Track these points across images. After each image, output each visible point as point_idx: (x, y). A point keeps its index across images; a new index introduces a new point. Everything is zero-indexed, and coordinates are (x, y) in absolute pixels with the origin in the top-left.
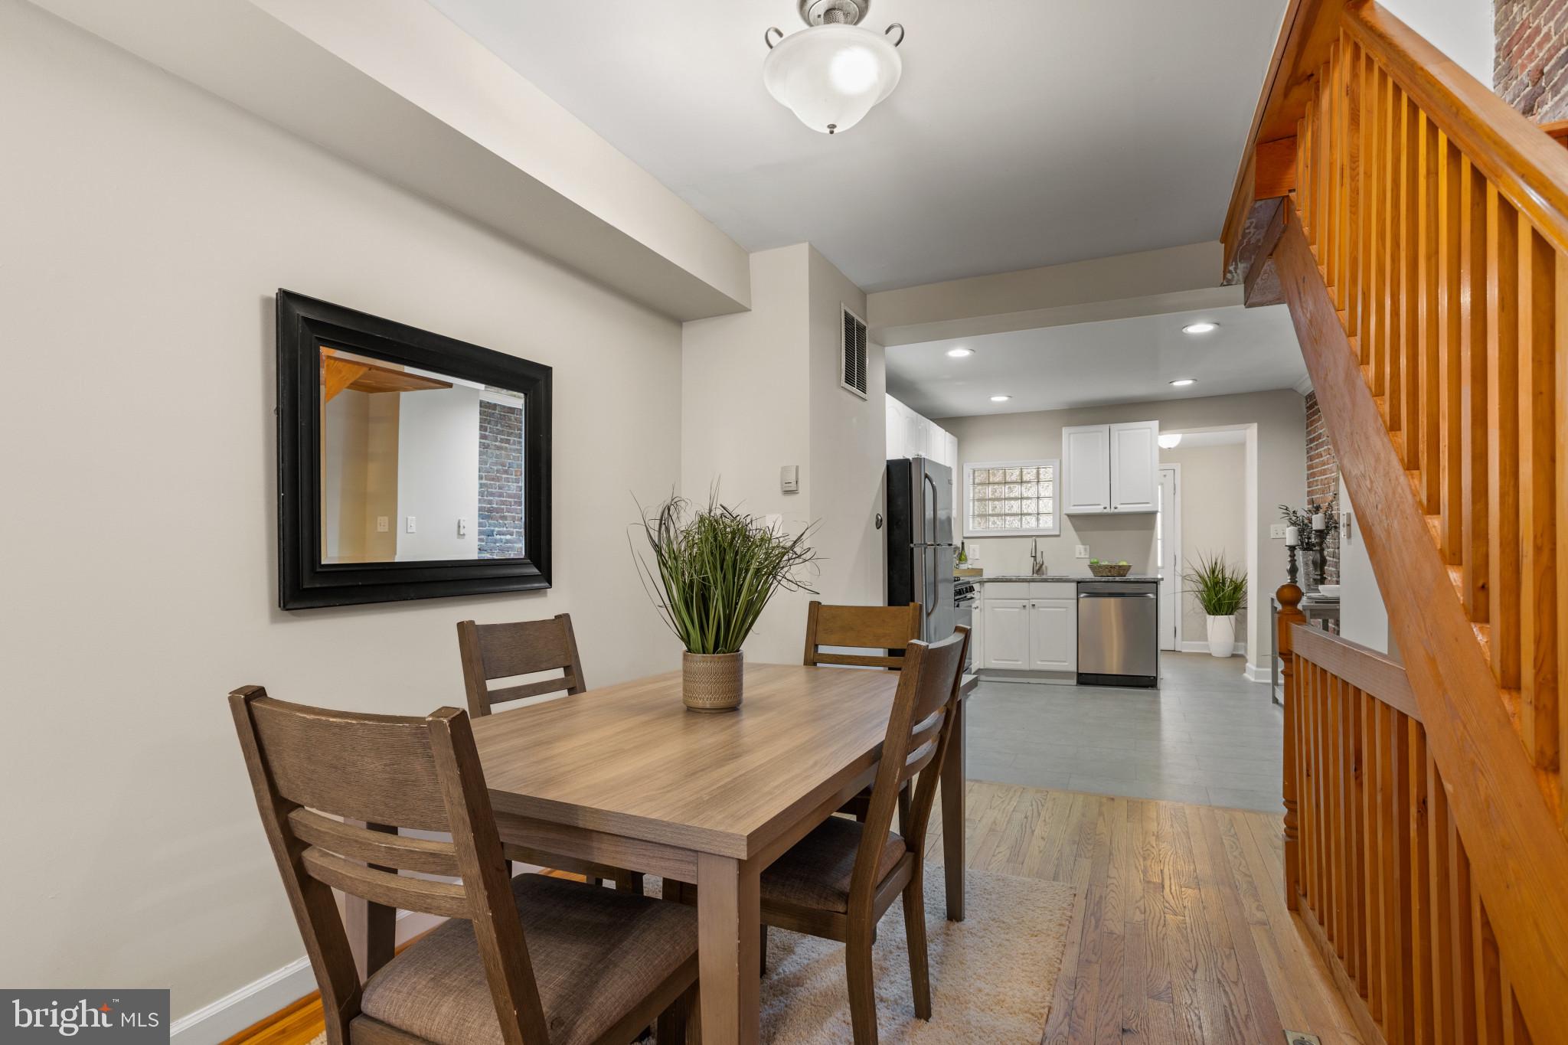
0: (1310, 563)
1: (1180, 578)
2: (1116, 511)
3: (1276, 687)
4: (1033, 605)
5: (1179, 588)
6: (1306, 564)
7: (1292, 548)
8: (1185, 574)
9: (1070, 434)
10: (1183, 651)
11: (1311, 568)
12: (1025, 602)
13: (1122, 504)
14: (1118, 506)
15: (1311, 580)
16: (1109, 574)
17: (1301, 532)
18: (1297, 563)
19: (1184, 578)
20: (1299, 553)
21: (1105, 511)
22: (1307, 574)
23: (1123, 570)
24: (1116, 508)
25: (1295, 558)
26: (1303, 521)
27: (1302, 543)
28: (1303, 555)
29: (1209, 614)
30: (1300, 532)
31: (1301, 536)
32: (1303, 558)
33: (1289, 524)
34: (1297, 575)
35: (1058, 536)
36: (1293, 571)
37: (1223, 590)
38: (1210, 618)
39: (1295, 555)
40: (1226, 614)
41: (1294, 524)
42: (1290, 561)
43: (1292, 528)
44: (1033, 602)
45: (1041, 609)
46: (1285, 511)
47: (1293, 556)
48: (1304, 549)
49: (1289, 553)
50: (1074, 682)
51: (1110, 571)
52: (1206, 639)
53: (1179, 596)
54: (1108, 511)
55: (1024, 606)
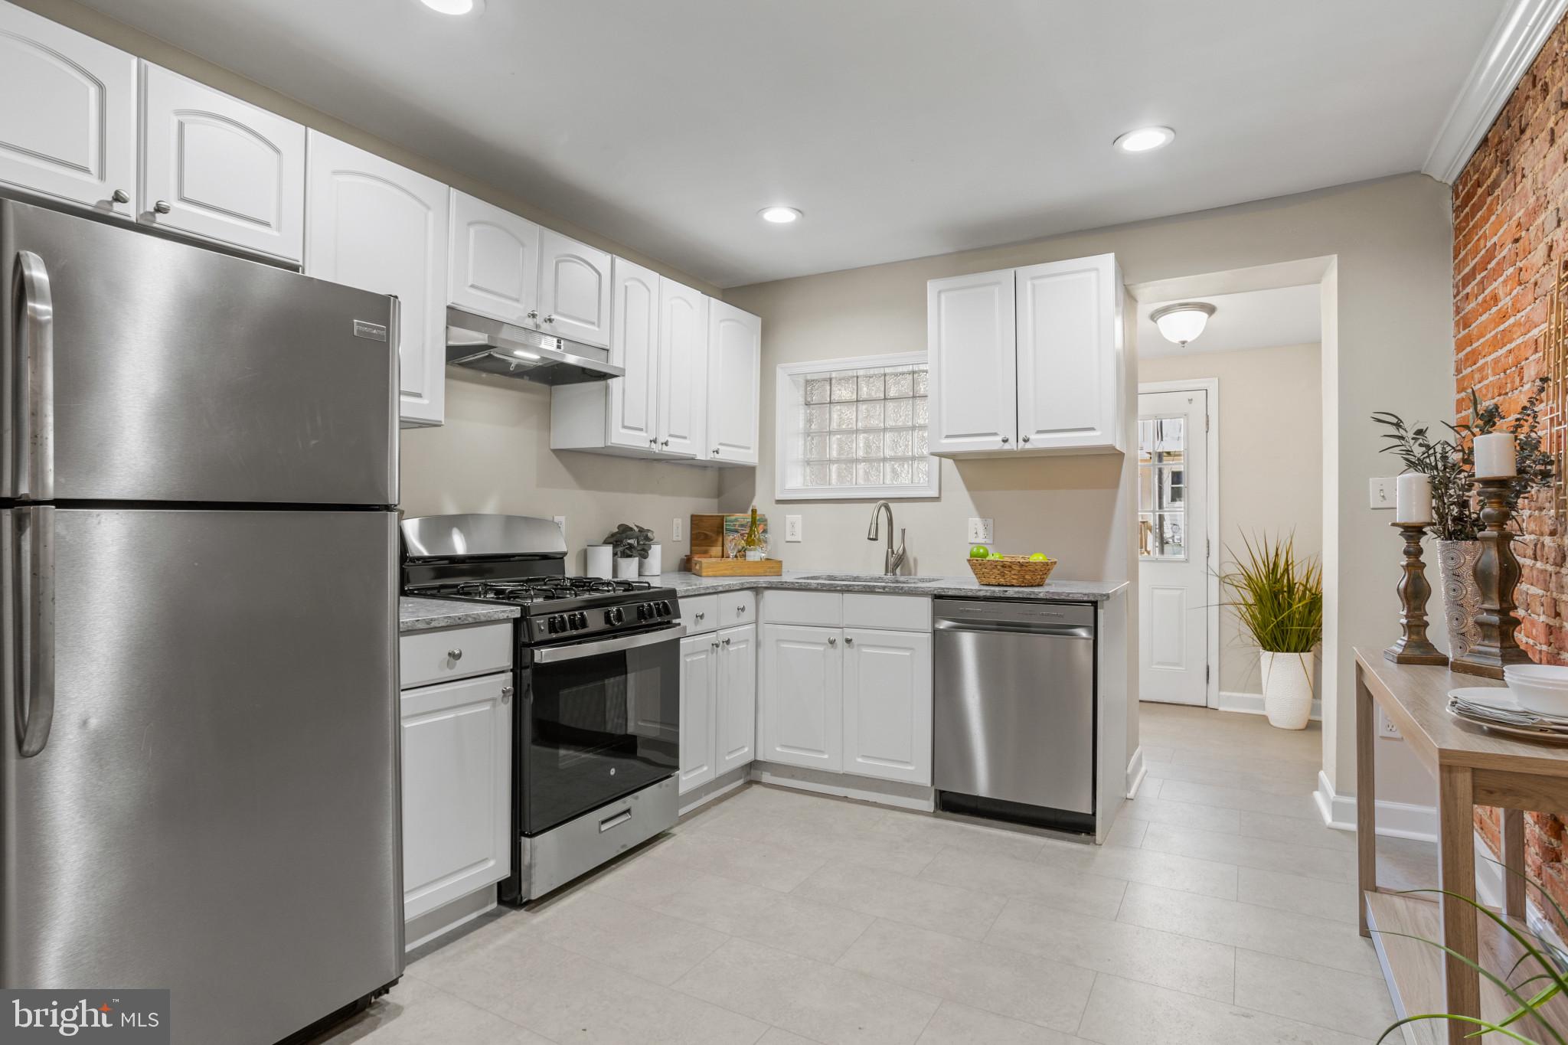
0: (1467, 572)
1: (1217, 579)
2: (1028, 446)
3: (1368, 895)
4: (848, 641)
5: (1214, 599)
6: (1455, 576)
7: (1413, 532)
8: (1223, 575)
9: (940, 292)
10: (1221, 709)
11: (1470, 587)
12: (835, 633)
13: (1039, 432)
14: (1033, 437)
15: (1471, 621)
16: (1002, 581)
17: (1438, 488)
18: (1427, 573)
19: (1223, 579)
20: (1433, 546)
21: (1007, 447)
22: (1457, 604)
23: (1037, 574)
24: (1026, 440)
25: (1422, 559)
26: (1444, 458)
27: (1442, 517)
28: (1445, 550)
29: (1265, 648)
30: (1435, 488)
31: (1440, 498)
32: (1444, 561)
33: (1403, 464)
34: (1428, 607)
35: (937, 499)
36: (1415, 594)
37: (1290, 606)
38: (1266, 656)
39: (1420, 551)
40: (1296, 651)
41: (1414, 464)
42: (1407, 567)
43: (1413, 474)
44: (849, 633)
45: (864, 650)
46: (1393, 431)
47: (1414, 553)
48: (1450, 536)
49: (1403, 543)
50: (929, 805)
51: (1003, 575)
52: (1260, 692)
53: (1214, 611)
54: (1011, 446)
55: (832, 642)
